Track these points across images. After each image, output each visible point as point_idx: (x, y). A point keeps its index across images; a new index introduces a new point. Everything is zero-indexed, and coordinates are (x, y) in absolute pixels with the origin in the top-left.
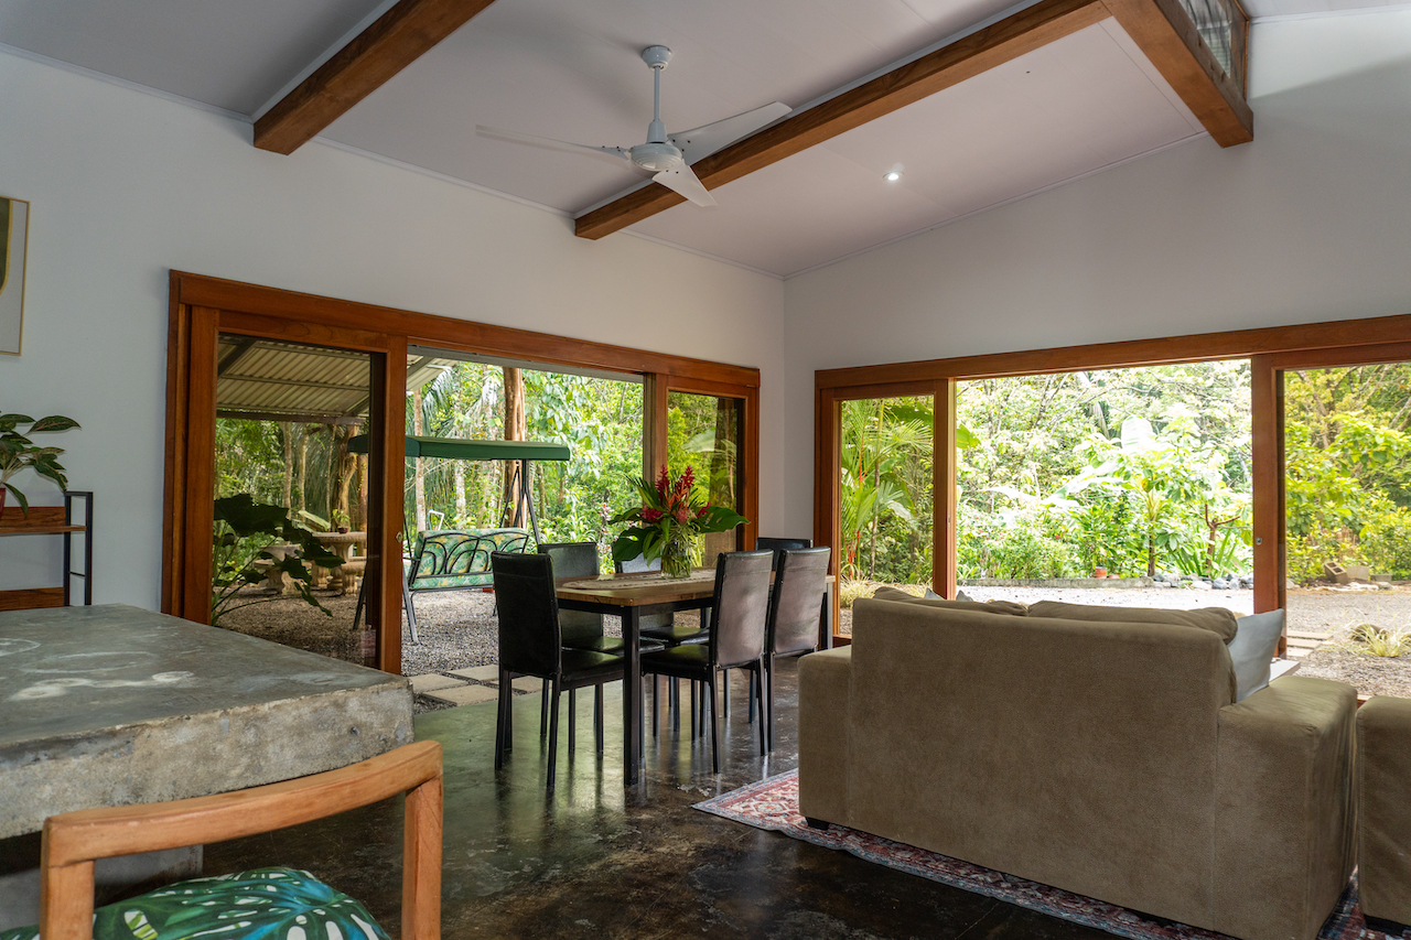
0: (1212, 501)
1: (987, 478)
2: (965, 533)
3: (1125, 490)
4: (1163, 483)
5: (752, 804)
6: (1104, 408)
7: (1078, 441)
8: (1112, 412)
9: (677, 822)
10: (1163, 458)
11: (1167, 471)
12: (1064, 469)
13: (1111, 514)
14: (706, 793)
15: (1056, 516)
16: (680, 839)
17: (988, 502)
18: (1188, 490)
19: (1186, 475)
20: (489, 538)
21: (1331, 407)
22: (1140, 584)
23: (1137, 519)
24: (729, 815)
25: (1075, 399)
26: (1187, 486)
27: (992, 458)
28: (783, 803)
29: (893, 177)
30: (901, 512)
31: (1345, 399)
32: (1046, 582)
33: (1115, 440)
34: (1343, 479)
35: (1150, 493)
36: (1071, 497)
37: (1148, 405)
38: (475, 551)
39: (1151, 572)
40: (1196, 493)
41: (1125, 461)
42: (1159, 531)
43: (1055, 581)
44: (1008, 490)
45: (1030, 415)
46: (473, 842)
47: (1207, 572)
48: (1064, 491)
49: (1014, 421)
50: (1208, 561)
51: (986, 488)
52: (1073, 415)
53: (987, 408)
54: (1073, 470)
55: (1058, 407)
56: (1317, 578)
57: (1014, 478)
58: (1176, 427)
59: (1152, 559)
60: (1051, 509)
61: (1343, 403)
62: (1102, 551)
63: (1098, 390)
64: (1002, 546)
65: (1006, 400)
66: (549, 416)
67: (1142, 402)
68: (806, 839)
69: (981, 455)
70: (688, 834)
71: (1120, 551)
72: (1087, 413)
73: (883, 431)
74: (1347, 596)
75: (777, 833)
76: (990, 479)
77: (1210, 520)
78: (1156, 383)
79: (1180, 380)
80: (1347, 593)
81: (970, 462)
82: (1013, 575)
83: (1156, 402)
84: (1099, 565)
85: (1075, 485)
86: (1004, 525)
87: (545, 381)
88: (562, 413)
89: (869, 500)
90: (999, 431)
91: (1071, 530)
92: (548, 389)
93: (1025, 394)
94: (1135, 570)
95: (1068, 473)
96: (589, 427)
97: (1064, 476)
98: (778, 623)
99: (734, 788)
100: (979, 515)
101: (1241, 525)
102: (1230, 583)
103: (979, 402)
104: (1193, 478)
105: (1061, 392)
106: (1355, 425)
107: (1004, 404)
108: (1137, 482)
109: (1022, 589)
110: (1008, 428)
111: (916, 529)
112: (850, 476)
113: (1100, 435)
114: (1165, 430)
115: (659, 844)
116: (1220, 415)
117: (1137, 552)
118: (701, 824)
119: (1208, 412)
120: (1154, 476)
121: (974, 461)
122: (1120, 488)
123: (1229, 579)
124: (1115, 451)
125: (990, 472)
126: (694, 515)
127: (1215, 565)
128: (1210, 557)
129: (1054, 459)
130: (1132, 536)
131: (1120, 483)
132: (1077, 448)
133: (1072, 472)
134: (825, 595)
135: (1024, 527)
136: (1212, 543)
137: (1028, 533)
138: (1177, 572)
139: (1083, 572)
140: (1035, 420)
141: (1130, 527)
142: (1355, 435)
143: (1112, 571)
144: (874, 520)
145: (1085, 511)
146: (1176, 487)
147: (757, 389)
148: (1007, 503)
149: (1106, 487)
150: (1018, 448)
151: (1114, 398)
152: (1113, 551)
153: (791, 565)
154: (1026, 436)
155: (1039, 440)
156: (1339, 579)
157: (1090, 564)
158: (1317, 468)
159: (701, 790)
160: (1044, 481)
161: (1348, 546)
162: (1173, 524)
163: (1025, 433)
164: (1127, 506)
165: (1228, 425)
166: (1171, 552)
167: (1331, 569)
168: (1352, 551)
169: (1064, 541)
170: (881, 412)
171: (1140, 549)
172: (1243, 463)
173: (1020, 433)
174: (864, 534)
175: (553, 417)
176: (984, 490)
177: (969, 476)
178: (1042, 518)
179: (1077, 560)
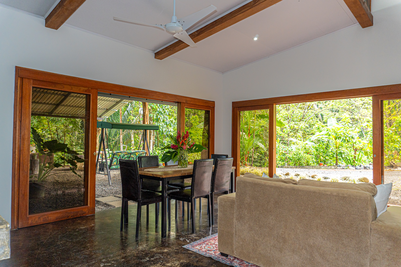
0: (355, 143)
1: (287, 136)
2: (280, 152)
3: (329, 139)
4: (340, 137)
5: (203, 246)
6: (322, 115)
7: (314, 125)
8: (324, 117)
9: (177, 253)
10: (340, 130)
11: (342, 133)
12: (310, 133)
13: (324, 147)
14: (188, 241)
15: (308, 147)
16: (176, 260)
17: (288, 143)
18: (348, 139)
19: (348, 135)
20: (134, 153)
21: (390, 115)
22: (333, 167)
23: (332, 148)
24: (194, 250)
25: (313, 113)
26: (348, 138)
27: (289, 130)
28: (214, 245)
29: (256, 39)
30: (262, 146)
31: (394, 113)
32: (305, 167)
33: (326, 124)
34: (395, 136)
35: (336, 140)
36: (312, 141)
37: (335, 115)
38: (130, 157)
39: (337, 164)
40: (350, 140)
41: (329, 131)
42: (339, 152)
43: (307, 167)
44: (294, 139)
45: (300, 117)
46: (104, 260)
47: (353, 164)
48: (310, 140)
49: (295, 119)
50: (354, 161)
51: (287, 139)
52: (313, 118)
53: (287, 115)
54: (313, 133)
55: (308, 115)
56: (388, 166)
57: (295, 136)
58: (344, 120)
59: (337, 160)
60: (306, 145)
61: (393, 114)
62: (322, 157)
63: (320, 110)
64: (291, 156)
65: (293, 113)
66: (158, 117)
67: (333, 114)
68: (220, 261)
69: (286, 129)
70: (179, 258)
71: (327, 158)
72: (317, 117)
73: (256, 122)
74: (397, 172)
75: (210, 258)
76: (288, 136)
77: (355, 149)
78: (338, 108)
79: (345, 107)
80: (397, 171)
81: (282, 131)
82: (295, 165)
83: (337, 114)
84: (321, 162)
85: (313, 138)
86: (292, 150)
87: (157, 107)
88: (162, 117)
89: (252, 142)
90: (291, 122)
91: (312, 151)
92: (158, 110)
93: (299, 111)
94: (332, 163)
95: (311, 134)
96: (170, 121)
97: (310, 135)
98: (215, 183)
99: (198, 239)
100: (285, 147)
101: (364, 150)
102: (361, 167)
103: (285, 113)
104: (349, 136)
105: (309, 111)
106: (399, 120)
107: (292, 114)
108: (332, 137)
109: (297, 169)
110: (294, 121)
111: (266, 151)
112: (246, 135)
113: (321, 123)
114: (341, 121)
115: (168, 262)
116: (356, 117)
117: (332, 158)
118: (184, 254)
119: (353, 116)
120: (338, 135)
121: (283, 131)
122: (327, 139)
123: (360, 166)
124: (326, 128)
125: (288, 134)
126: (188, 147)
127: (356, 162)
128: (354, 160)
129: (307, 130)
130: (331, 153)
131: (327, 137)
132: (314, 127)
133: (312, 134)
134: (232, 173)
135: (298, 150)
136: (355, 155)
137: (299, 152)
138: (345, 164)
139: (316, 164)
140: (301, 119)
141: (330, 151)
142: (399, 123)
143: (325, 163)
144: (253, 148)
145: (317, 145)
146: (344, 138)
147: (214, 107)
148: (293, 143)
149: (323, 138)
150: (296, 127)
151: (325, 113)
152: (325, 158)
153: (219, 163)
154: (299, 124)
155: (303, 125)
156: (394, 166)
157: (318, 161)
158: (388, 133)
159: (187, 240)
160: (304, 136)
161: (397, 156)
162: (343, 150)
163: (299, 123)
164: (329, 144)
165: (359, 120)
166: (343, 158)
167: (392, 163)
168: (398, 158)
169: (310, 154)
170: (255, 116)
171: (333, 157)
172: (363, 131)
173: (297, 123)
174: (250, 152)
175: (160, 118)
176: (286, 139)
177: (282, 135)
178: (304, 148)
179: (314, 160)
